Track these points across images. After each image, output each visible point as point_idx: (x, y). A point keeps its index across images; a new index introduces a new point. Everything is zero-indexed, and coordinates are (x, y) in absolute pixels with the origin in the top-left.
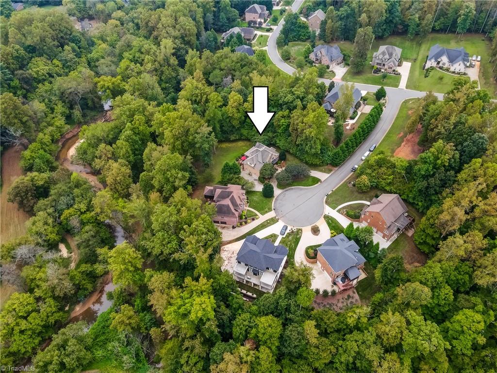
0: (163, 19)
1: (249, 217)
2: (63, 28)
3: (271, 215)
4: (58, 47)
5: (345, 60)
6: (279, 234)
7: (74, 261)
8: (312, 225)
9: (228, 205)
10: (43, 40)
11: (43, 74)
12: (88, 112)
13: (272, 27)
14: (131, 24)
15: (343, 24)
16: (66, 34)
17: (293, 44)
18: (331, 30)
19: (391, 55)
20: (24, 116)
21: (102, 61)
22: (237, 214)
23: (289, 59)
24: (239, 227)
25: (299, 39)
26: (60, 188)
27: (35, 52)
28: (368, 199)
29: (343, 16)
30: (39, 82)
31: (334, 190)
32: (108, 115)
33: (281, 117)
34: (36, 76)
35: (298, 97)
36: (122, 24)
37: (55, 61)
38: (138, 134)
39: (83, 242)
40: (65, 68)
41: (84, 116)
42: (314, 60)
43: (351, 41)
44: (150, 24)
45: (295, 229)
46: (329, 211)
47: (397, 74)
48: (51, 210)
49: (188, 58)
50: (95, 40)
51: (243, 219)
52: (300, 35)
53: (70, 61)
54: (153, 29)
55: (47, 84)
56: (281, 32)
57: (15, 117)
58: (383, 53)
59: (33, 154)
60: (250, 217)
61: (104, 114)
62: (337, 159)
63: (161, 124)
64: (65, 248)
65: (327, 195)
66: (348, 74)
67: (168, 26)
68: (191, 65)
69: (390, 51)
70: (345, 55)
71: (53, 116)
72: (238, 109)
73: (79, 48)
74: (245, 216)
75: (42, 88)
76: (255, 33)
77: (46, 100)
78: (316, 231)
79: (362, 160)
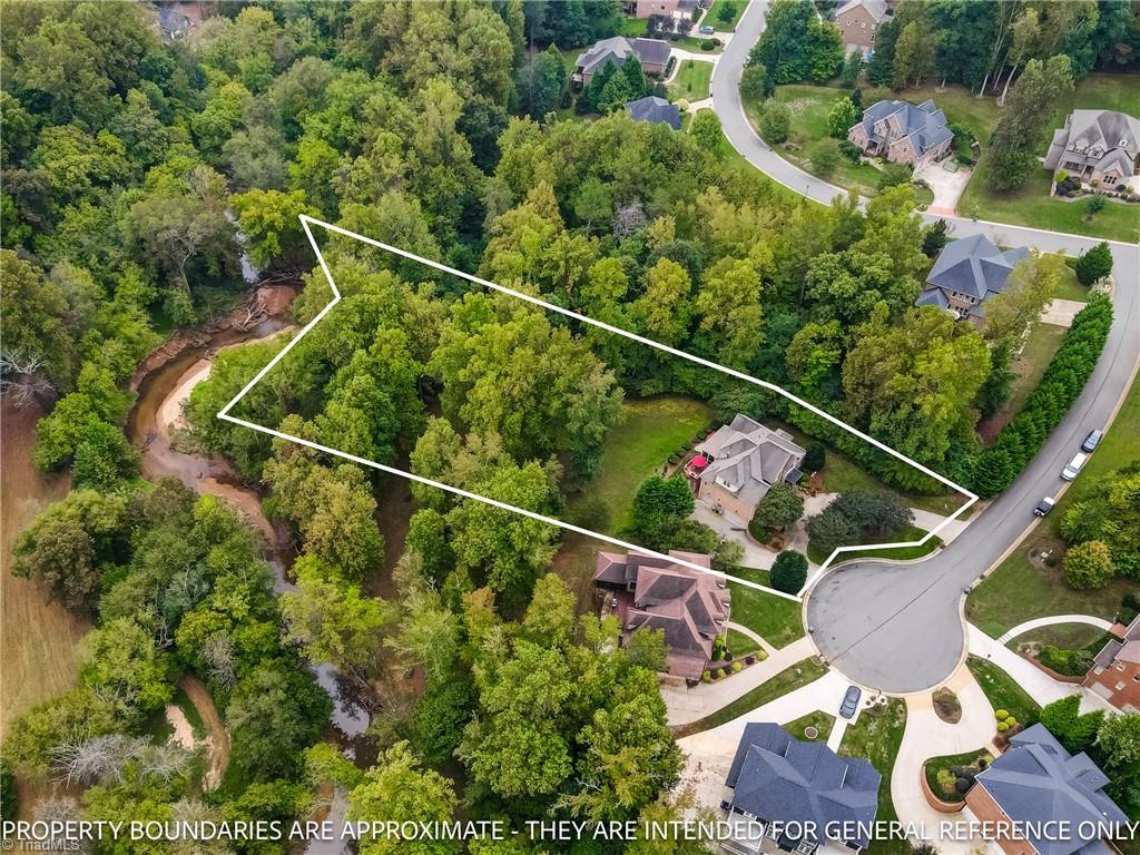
0: (421, 17)
1: (737, 653)
2: (121, 37)
3: (803, 649)
4: (112, 92)
5: (959, 149)
6: (836, 713)
7: (214, 764)
8: (933, 689)
9: (684, 623)
10: (72, 75)
11: (77, 177)
12: (206, 291)
13: (718, 36)
14: (305, 21)
15: (954, 38)
16: (130, 53)
17: (790, 92)
18: (911, 52)
19: (1113, 140)
20: (44, 315)
21: (239, 137)
22: (707, 646)
23: (784, 140)
24: (709, 682)
25: (809, 79)
26: (170, 545)
27: (48, 109)
28: (1102, 610)
29: (957, 11)
30: (65, 199)
31: (987, 573)
32: (260, 299)
33: (813, 339)
34: (56, 183)
35: (872, 284)
36: (279, 19)
37: (105, 136)
38: (387, 382)
39: (252, 719)
40: (132, 157)
41: (198, 303)
42: (864, 146)
43: (969, 86)
44: (379, 31)
45: (882, 698)
46: (978, 642)
47: (1131, 200)
48: (147, 615)
49: (505, 140)
50: (205, 67)
51: (723, 661)
52: (813, 65)
53: (146, 137)
54: (386, 44)
55: (87, 205)
56: (754, 54)
57: (23, 321)
58: (1091, 135)
59: (72, 429)
60: (741, 653)
61: (251, 299)
62: (993, 478)
63: (463, 357)
64: (185, 720)
65: (971, 594)
66: (974, 195)
67: (436, 37)
68: (516, 164)
69: (1111, 131)
70: (957, 132)
71: (112, 305)
72: (673, 310)
73: (167, 94)
74: (725, 649)
75: (77, 218)
76: (671, 54)
77: (94, 260)
78: (948, 708)
79: (1063, 479)
